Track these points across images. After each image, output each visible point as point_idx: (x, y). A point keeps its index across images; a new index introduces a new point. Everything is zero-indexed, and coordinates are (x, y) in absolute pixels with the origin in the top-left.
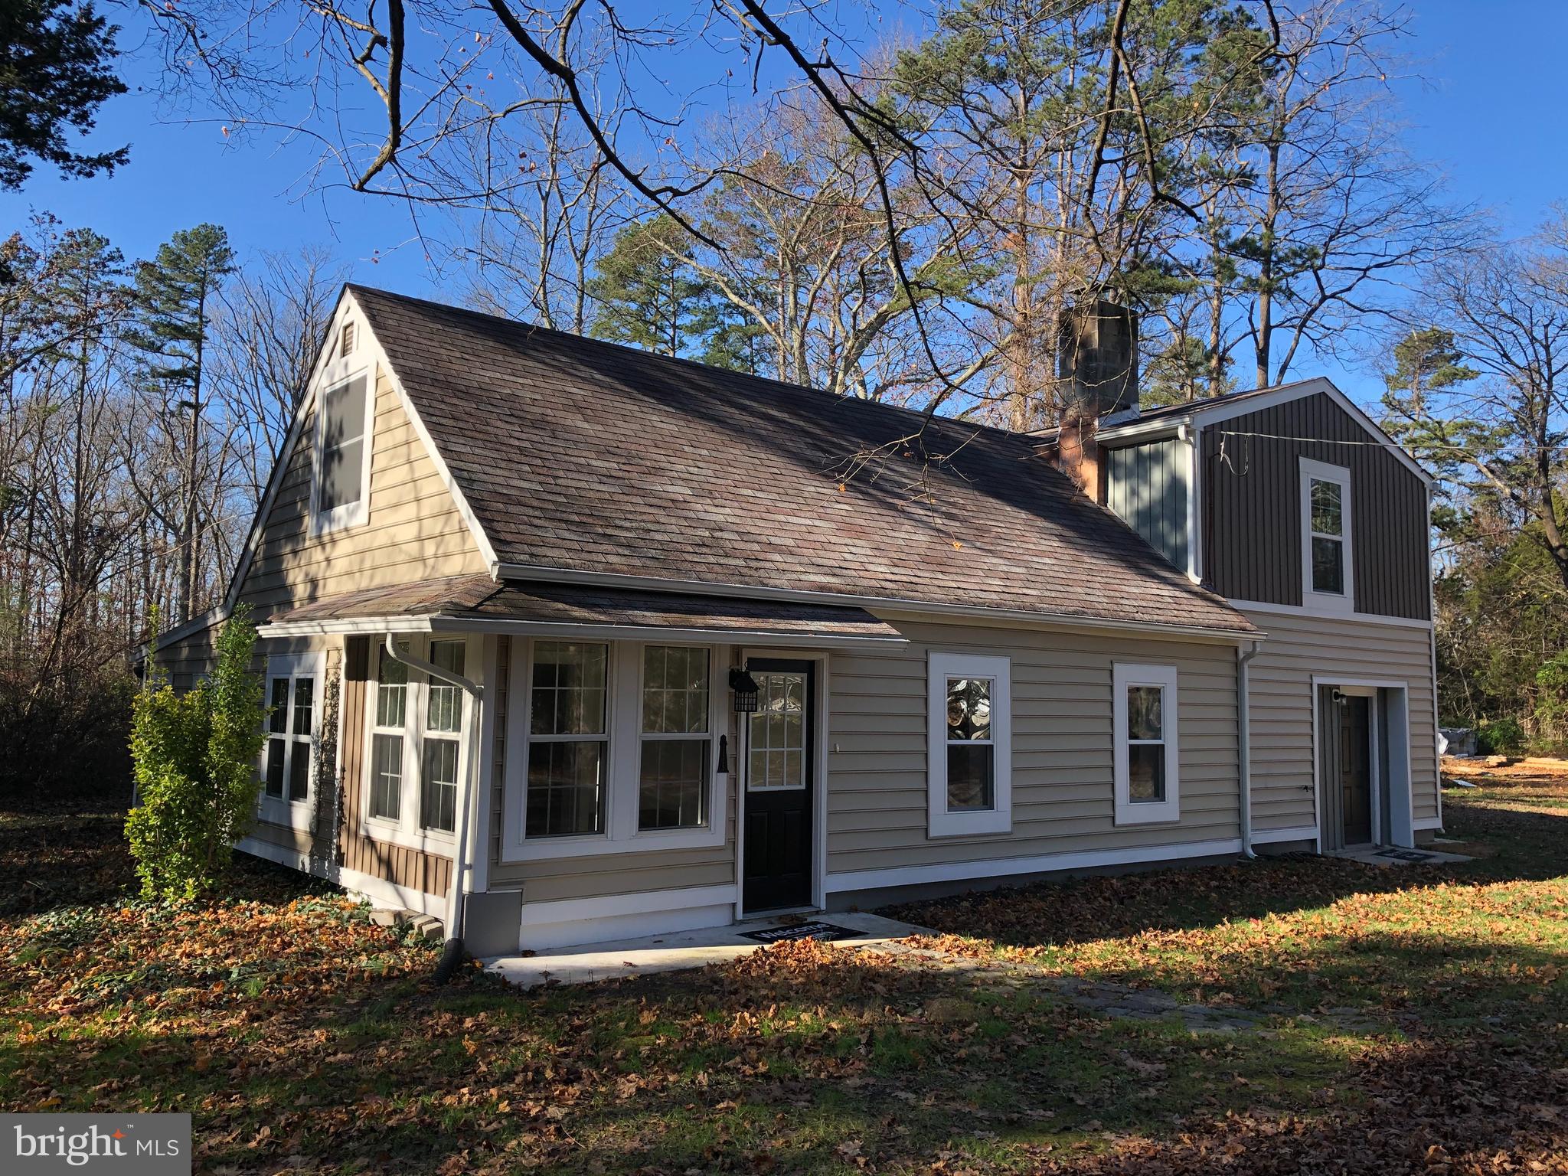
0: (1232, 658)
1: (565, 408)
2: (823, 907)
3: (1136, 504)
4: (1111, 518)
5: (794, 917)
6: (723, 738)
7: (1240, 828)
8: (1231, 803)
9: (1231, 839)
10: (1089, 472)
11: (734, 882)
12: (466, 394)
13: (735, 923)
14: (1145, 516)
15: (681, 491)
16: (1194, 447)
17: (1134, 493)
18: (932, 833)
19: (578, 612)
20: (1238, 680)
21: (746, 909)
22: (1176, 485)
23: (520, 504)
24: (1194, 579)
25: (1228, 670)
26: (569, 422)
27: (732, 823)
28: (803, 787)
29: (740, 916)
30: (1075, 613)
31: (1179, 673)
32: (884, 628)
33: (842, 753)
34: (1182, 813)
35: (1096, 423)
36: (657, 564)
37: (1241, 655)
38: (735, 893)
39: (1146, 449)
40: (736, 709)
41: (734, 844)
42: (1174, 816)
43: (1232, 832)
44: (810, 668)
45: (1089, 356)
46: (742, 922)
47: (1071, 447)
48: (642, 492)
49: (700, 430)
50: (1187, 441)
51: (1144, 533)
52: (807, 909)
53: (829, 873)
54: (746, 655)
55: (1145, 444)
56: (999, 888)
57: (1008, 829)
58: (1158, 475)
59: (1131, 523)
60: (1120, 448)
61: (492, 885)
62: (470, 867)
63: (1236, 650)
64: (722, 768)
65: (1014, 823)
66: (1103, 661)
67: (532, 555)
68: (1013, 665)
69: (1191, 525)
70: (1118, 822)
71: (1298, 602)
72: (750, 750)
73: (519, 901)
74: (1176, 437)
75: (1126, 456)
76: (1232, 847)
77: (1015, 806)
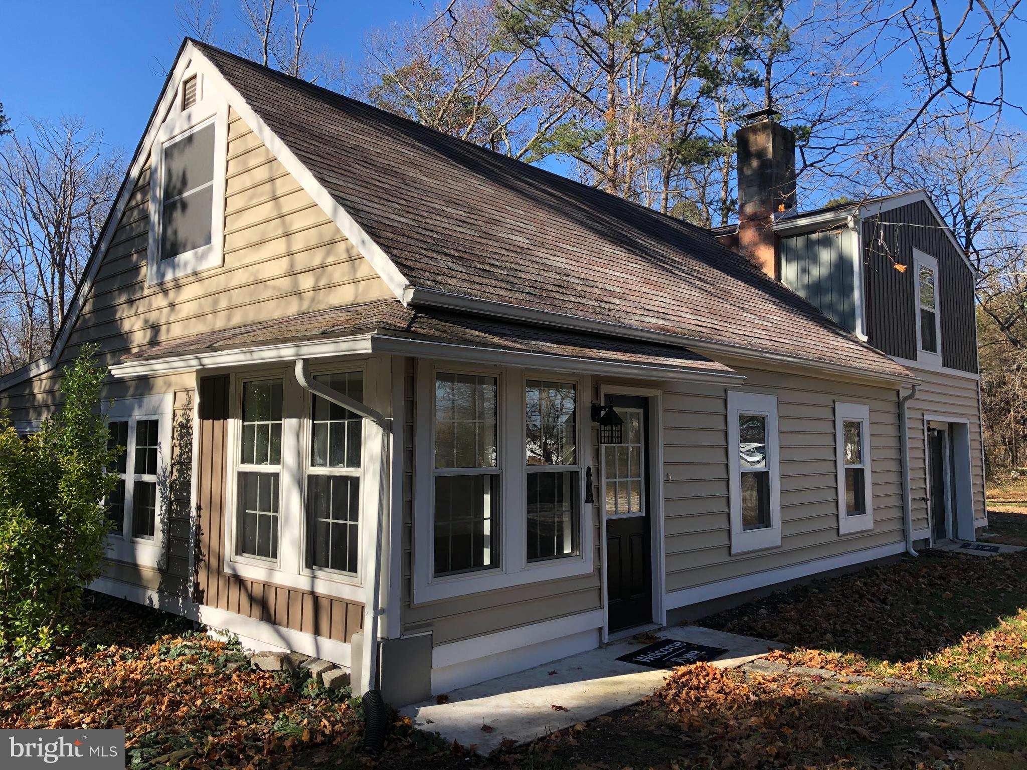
0: (896, 399)
1: (404, 163)
2: (665, 624)
3: (806, 280)
4: (787, 290)
5: (648, 637)
6: (589, 469)
7: (904, 533)
8: (896, 513)
9: (901, 541)
10: (766, 255)
11: (601, 607)
12: (321, 139)
13: (601, 646)
14: (816, 288)
15: (522, 241)
16: (859, 234)
17: (805, 271)
18: (734, 551)
20: (900, 416)
21: (611, 631)
22: (842, 265)
23: (404, 235)
24: (865, 338)
25: (892, 408)
26: (411, 174)
28: (643, 514)
29: (606, 638)
31: (870, 411)
33: (676, 481)
34: (875, 522)
35: (772, 216)
36: (536, 300)
37: (901, 399)
38: (601, 618)
39: (814, 236)
40: (598, 440)
41: (599, 570)
42: (870, 525)
43: (897, 537)
44: (644, 403)
45: (765, 164)
46: (608, 644)
47: (748, 236)
48: (492, 237)
49: (510, 196)
50: (854, 229)
51: (815, 303)
52: (652, 627)
53: (668, 592)
55: (814, 232)
56: (773, 594)
57: (779, 543)
58: (826, 256)
59: (802, 294)
60: (792, 236)
61: (405, 629)
62: (383, 611)
63: (898, 392)
64: (589, 499)
65: (784, 538)
66: (826, 399)
67: (436, 282)
68: (780, 403)
69: (857, 295)
70: (841, 532)
71: (915, 358)
72: (605, 480)
73: (431, 643)
74: (845, 226)
75: (798, 243)
76: (900, 548)
77: (784, 522)
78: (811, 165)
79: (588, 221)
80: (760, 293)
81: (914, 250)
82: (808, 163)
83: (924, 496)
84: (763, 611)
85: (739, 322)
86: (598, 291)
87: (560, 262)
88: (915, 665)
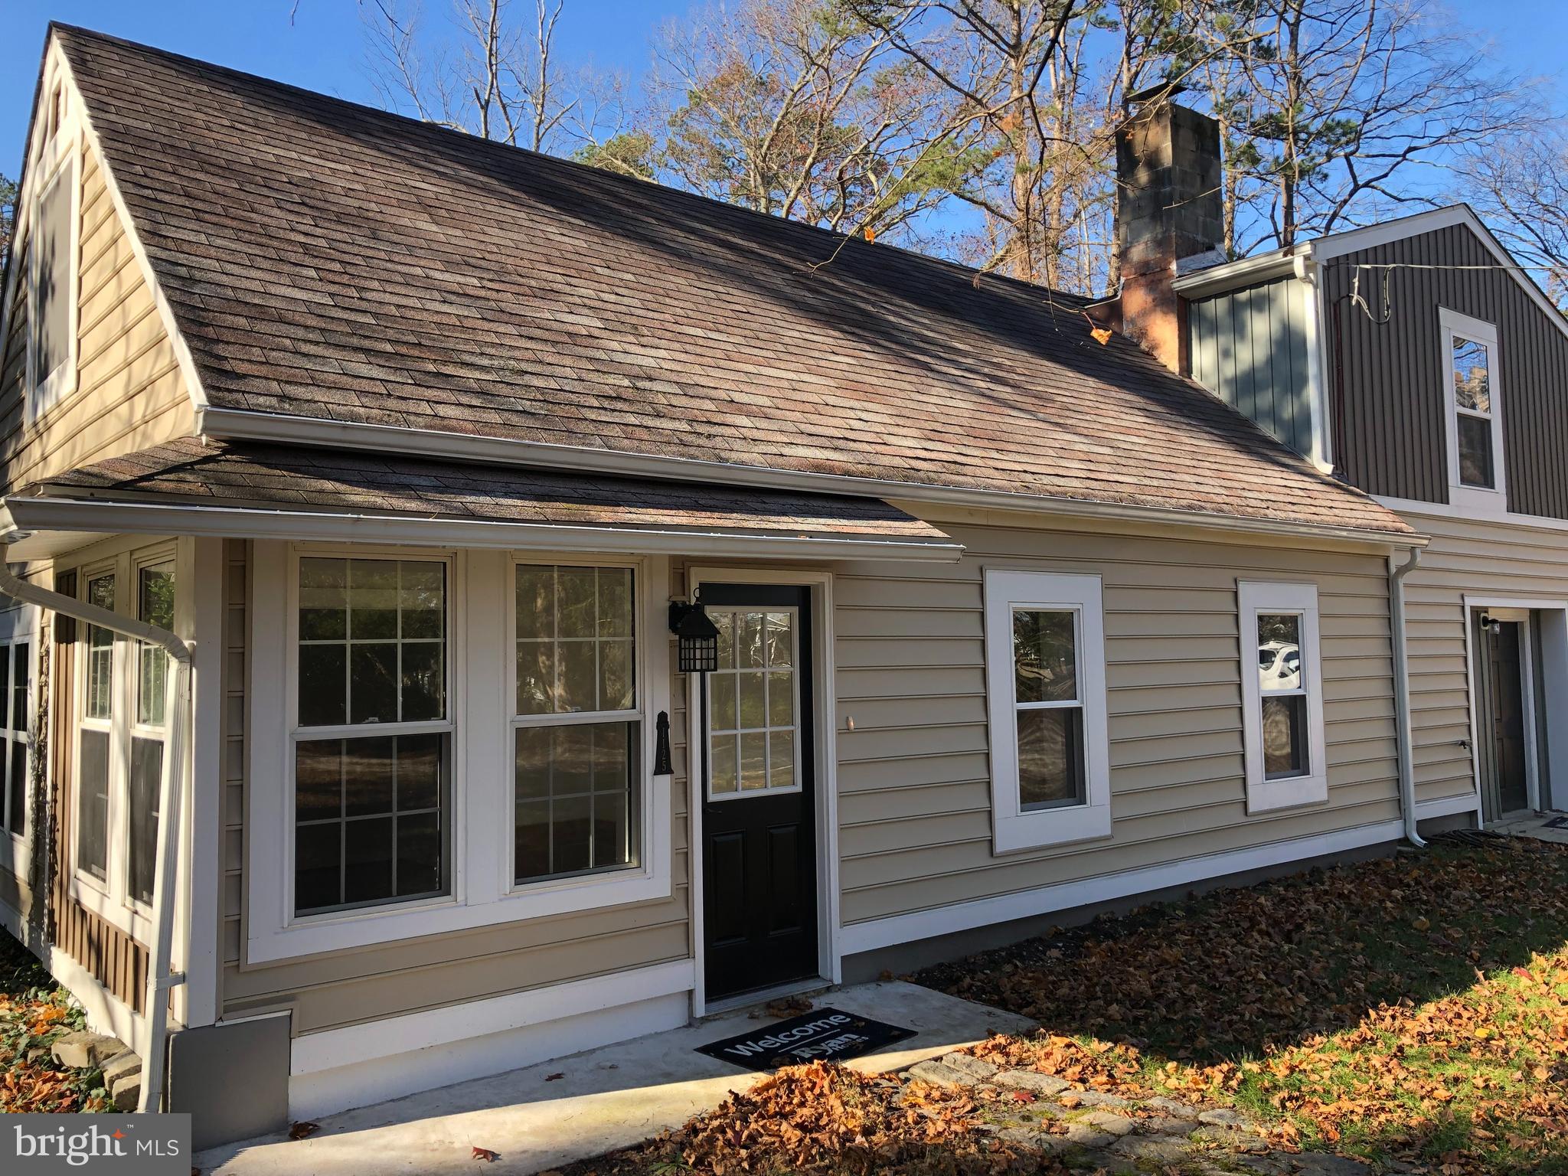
0: (1382, 572)
1: (401, 204)
2: (837, 979)
3: (1229, 370)
4: (1198, 391)
5: (793, 1004)
6: (662, 716)
7: (1400, 805)
8: (1386, 771)
9: (1391, 820)
10: (1164, 332)
11: (689, 955)
12: (227, 170)
13: (692, 1023)
14: (1246, 383)
15: (584, 322)
16: (1316, 287)
17: (1226, 354)
18: (1000, 847)
19: (360, 496)
20: (1390, 602)
21: (711, 995)
22: (1289, 342)
23: (282, 320)
24: (1326, 468)
25: (1376, 588)
26: (406, 222)
27: (683, 857)
28: (798, 788)
29: (700, 1009)
30: (1190, 507)
31: (1320, 595)
32: (920, 528)
33: (859, 731)
34: (1331, 789)
35: (1174, 267)
36: (531, 423)
37: (1393, 570)
38: (691, 973)
39: (1243, 296)
40: (683, 666)
41: (687, 892)
42: (1322, 795)
43: (1388, 812)
44: (803, 599)
45: (1160, 177)
46: (705, 1020)
47: (1136, 301)
48: (517, 320)
49: (624, 249)
50: (1306, 279)
51: (1244, 408)
52: (812, 985)
53: (844, 924)
54: (697, 577)
55: (1242, 289)
56: (1097, 919)
57: (1109, 832)
58: (1260, 326)
59: (1223, 395)
60: (1208, 299)
61: (227, 1008)
62: (183, 979)
63: (1387, 561)
64: (663, 766)
65: (1116, 822)
66: (1225, 578)
67: (283, 398)
68: (1106, 587)
69: (1315, 395)
70: (1251, 809)
71: (1444, 499)
72: (710, 733)
73: (286, 1031)
74: (1291, 276)
75: (1217, 307)
76: (1391, 832)
77: (1115, 796)
78: (1367, 185)
79: (788, 290)
80: (1129, 397)
81: (1442, 311)
82: (1360, 183)
83: (1466, 738)
84: (1055, 953)
85: (1031, 450)
86: (708, 405)
87: (645, 359)
88: (1217, 1074)
